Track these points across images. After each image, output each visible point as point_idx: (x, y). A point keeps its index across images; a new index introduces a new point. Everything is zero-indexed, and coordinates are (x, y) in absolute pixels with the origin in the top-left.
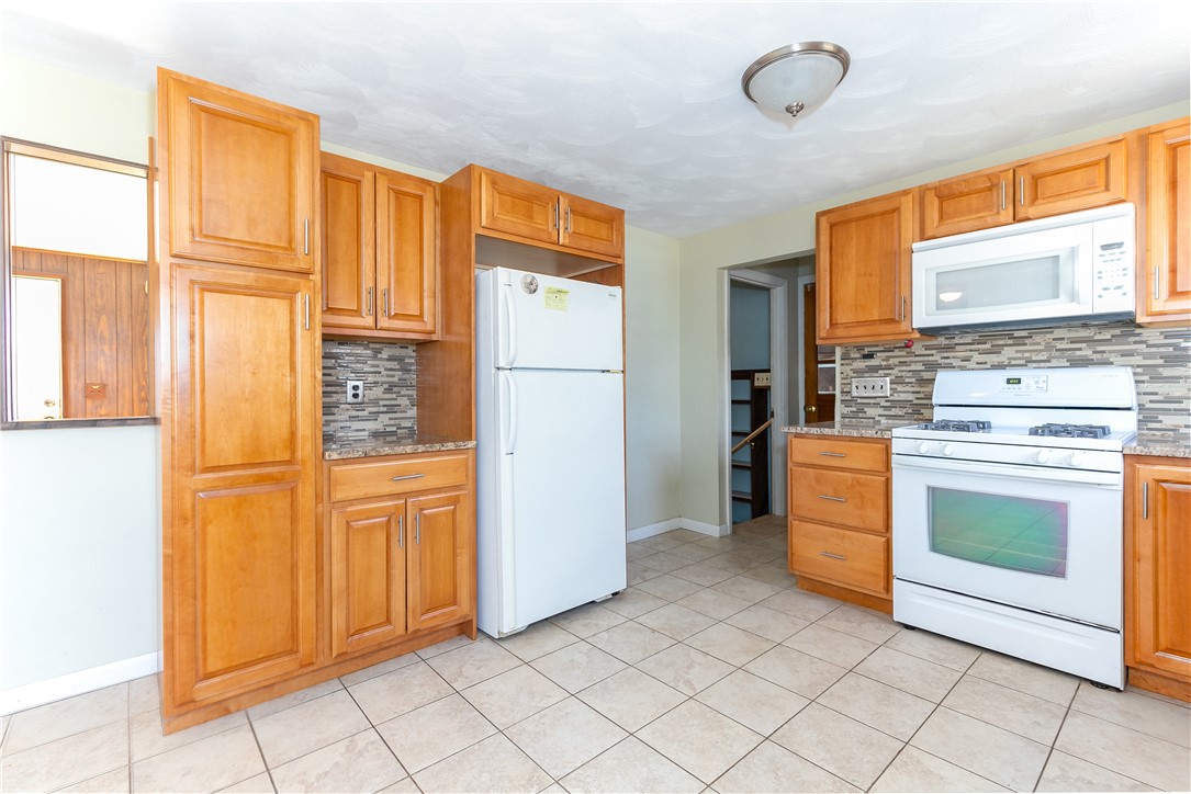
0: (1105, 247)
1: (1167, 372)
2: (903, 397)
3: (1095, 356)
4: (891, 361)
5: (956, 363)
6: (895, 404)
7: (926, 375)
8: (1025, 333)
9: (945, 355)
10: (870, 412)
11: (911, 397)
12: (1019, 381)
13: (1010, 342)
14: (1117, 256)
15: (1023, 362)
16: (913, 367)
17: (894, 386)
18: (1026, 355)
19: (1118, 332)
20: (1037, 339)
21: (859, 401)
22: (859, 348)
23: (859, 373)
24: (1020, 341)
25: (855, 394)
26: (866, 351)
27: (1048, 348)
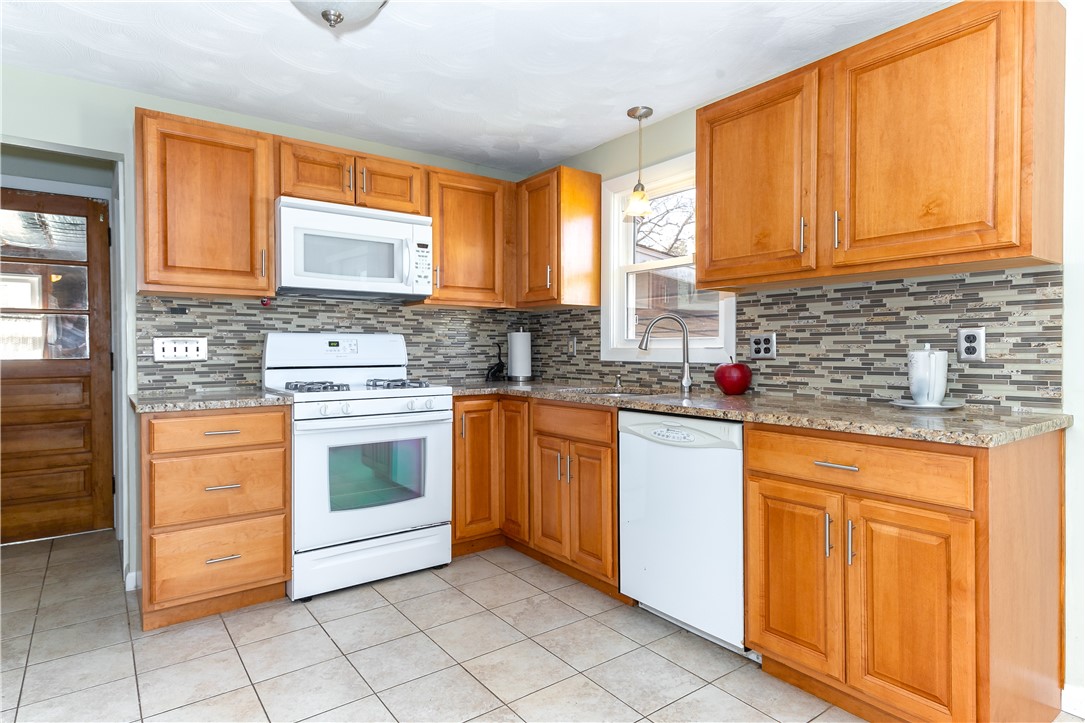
0: (420, 245)
1: (415, 339)
2: (223, 360)
3: (379, 326)
4: (209, 319)
5: (279, 324)
6: (213, 369)
7: (249, 336)
8: (333, 302)
9: (268, 316)
10: (181, 379)
11: (232, 360)
12: (337, 344)
13: (323, 308)
14: (425, 254)
15: (332, 327)
16: (234, 327)
17: (213, 348)
18: (336, 321)
19: (390, 308)
20: (343, 307)
21: (166, 366)
22: (166, 299)
23: (166, 332)
24: (330, 308)
25: (159, 357)
26: (175, 304)
27: (350, 316)
